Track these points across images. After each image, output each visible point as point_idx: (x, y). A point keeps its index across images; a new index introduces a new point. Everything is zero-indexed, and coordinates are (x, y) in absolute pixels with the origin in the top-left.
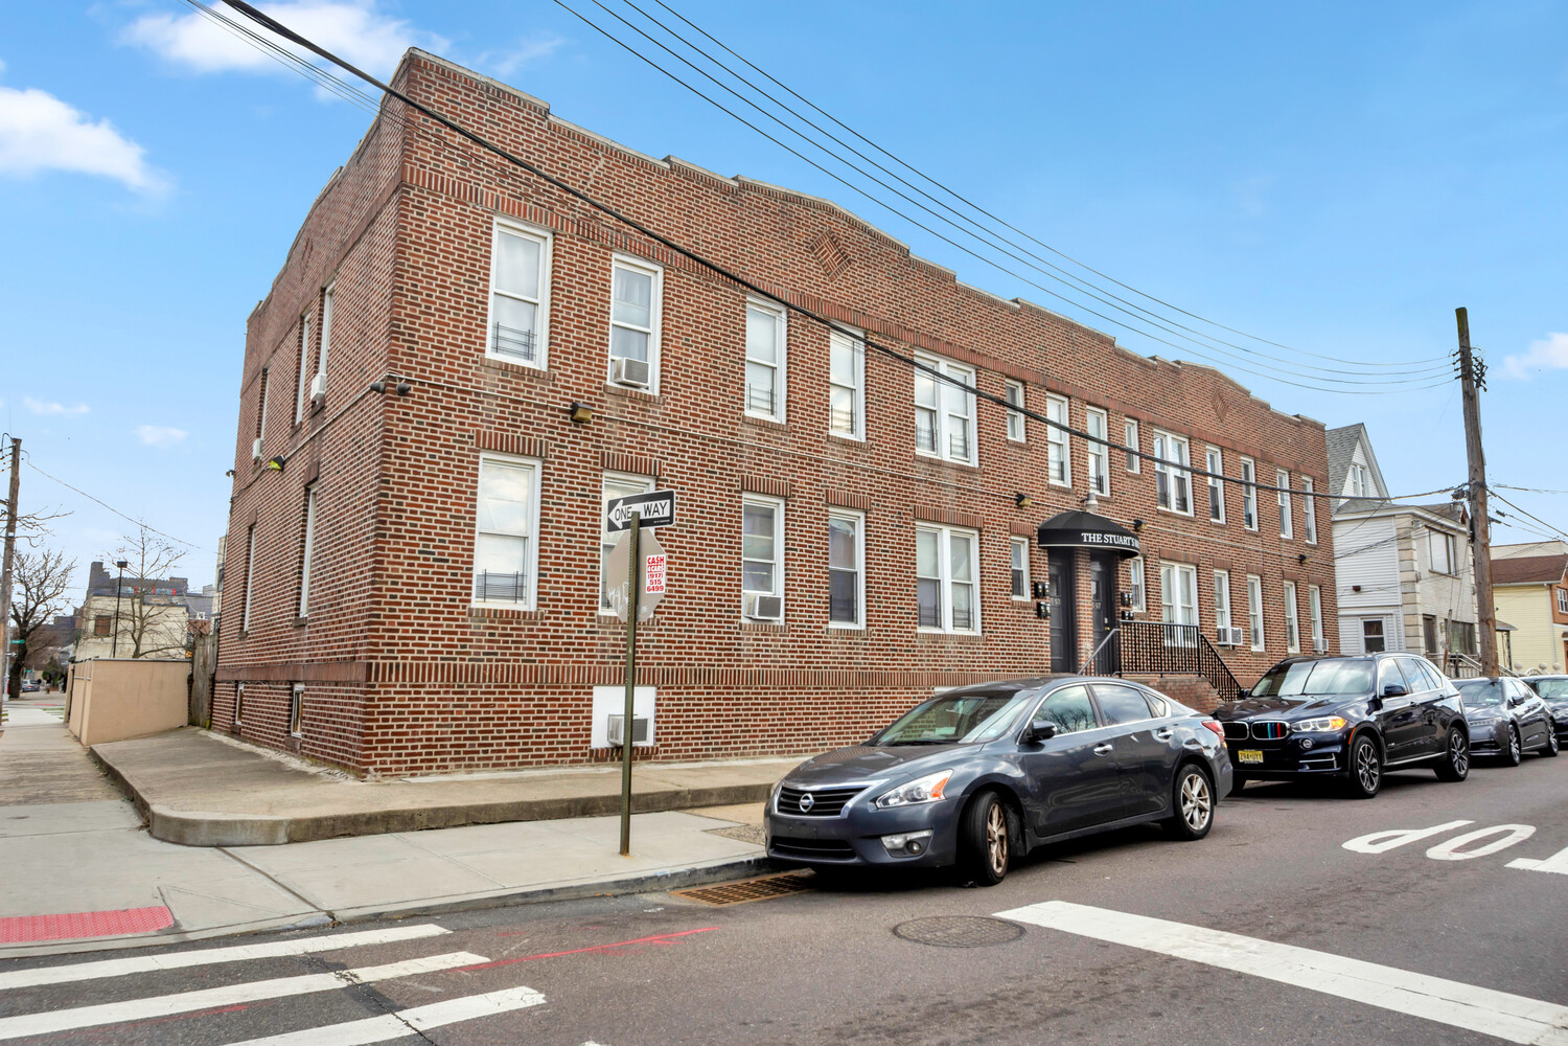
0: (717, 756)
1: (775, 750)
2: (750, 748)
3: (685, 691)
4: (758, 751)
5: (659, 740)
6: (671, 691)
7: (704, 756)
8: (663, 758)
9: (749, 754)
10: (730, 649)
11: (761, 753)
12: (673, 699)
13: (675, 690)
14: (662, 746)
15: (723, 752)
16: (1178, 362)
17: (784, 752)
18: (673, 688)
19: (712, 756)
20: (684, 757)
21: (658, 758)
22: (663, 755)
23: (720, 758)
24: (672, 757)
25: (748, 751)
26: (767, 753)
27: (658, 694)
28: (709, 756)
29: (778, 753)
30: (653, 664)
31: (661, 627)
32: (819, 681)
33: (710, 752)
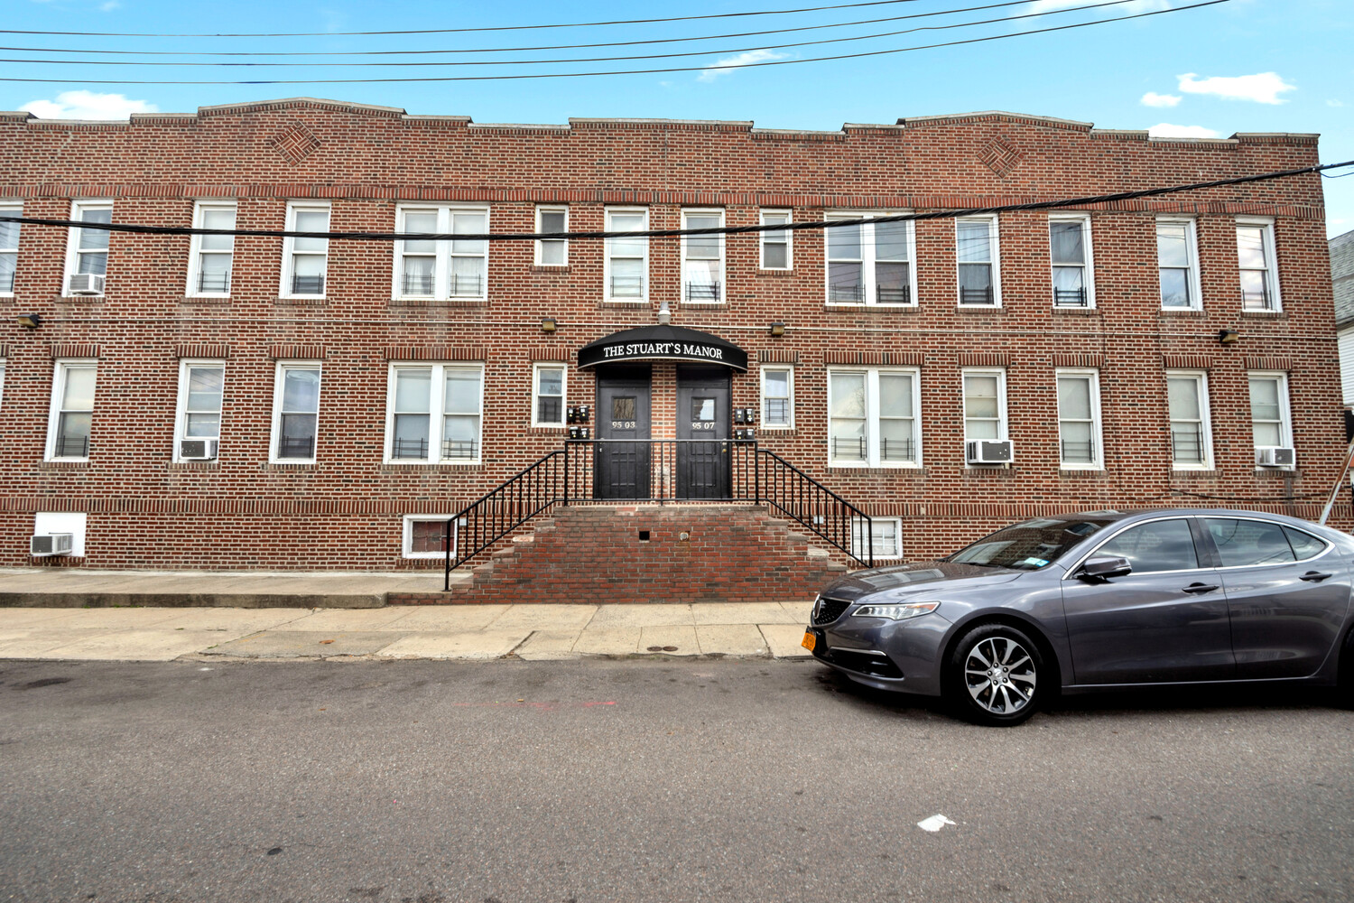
0: (139, 567)
1: (199, 565)
2: (173, 562)
3: (111, 517)
4: (180, 565)
5: (86, 552)
6: (98, 516)
7: (126, 566)
8: (90, 566)
9: (171, 567)
10: (157, 484)
11: (183, 567)
12: (100, 523)
13: (103, 516)
14: (89, 557)
15: (146, 564)
16: (901, 122)
17: (208, 567)
18: (100, 514)
19: (134, 567)
20: (108, 566)
21: (85, 566)
22: (90, 563)
23: (142, 569)
24: (97, 566)
25: (171, 564)
26: (190, 567)
27: (88, 518)
28: (131, 567)
29: (201, 567)
30: (83, 496)
31: (92, 468)
32: (250, 509)
33: (134, 564)
